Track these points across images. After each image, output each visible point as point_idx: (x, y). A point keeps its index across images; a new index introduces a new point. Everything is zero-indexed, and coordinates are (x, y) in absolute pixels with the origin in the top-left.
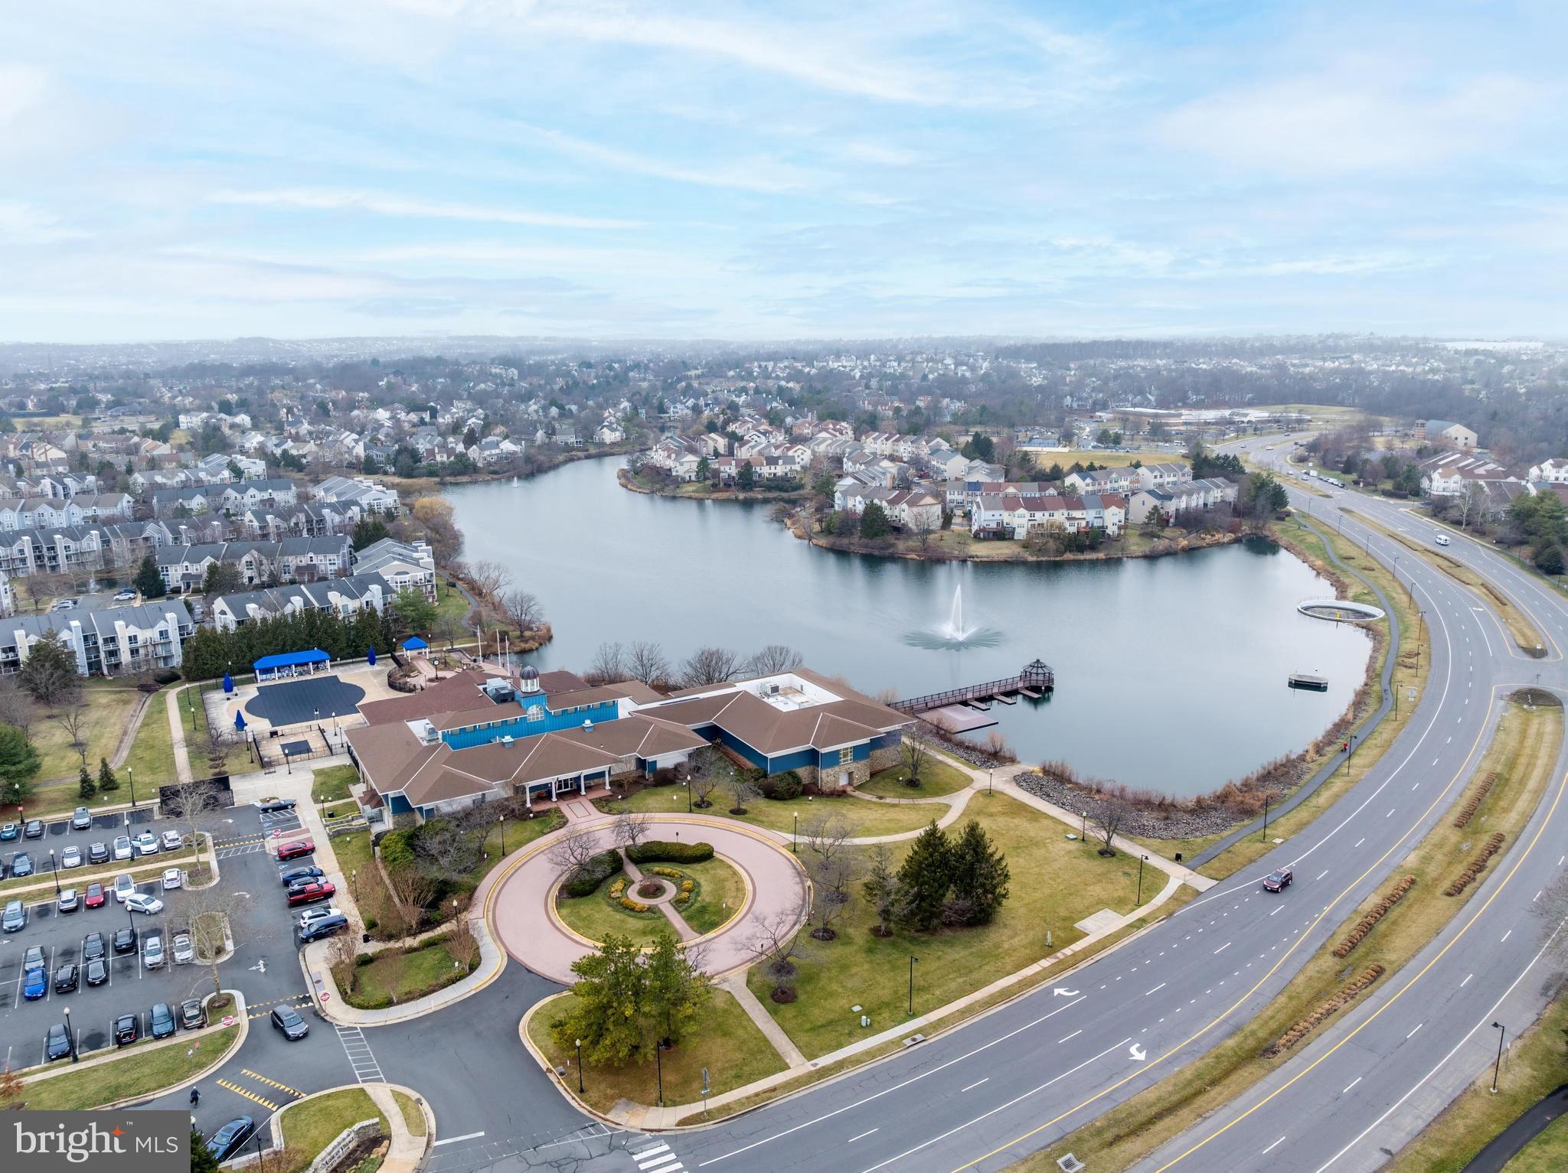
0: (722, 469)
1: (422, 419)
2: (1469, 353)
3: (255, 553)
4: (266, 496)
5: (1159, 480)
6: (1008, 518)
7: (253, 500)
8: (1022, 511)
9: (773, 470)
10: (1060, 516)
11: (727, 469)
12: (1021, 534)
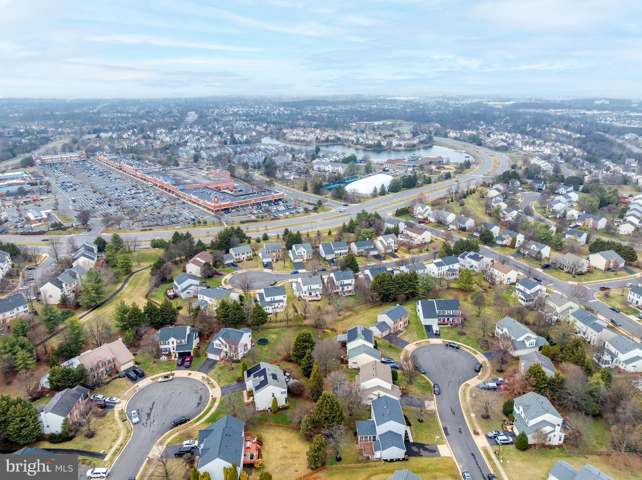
6: (400, 143)
10: (408, 142)
11: (322, 139)
12: (403, 145)
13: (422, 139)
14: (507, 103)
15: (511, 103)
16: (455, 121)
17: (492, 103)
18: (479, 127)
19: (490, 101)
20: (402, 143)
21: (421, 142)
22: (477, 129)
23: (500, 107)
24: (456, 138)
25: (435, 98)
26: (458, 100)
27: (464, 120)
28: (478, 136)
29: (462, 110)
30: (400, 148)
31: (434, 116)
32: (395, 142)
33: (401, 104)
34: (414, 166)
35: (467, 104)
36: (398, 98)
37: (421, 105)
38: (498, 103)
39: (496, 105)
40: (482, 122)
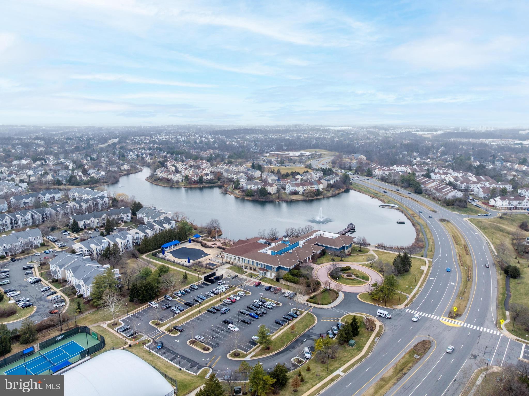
0: (192, 178)
1: (42, 163)
2: (338, 131)
3: (105, 215)
4: (52, 196)
5: (316, 175)
6: (297, 188)
7: (48, 198)
8: (301, 187)
9: (207, 178)
10: (309, 187)
11: (194, 178)
12: (301, 193)
13: (332, 182)
14: (435, 133)
15: (438, 133)
16: (383, 152)
17: (420, 133)
18: (412, 159)
19: (418, 131)
20: (300, 189)
21: (330, 187)
22: (410, 164)
23: (429, 136)
24: (383, 179)
25: (367, 128)
26: (388, 130)
27: (394, 150)
28: (413, 174)
29: (392, 139)
30: (294, 197)
31: (362, 145)
32: (290, 188)
33: (333, 133)
34: (279, 268)
35: (396, 134)
36: (331, 128)
37: (351, 134)
38: (426, 133)
39: (425, 134)
40: (415, 154)
